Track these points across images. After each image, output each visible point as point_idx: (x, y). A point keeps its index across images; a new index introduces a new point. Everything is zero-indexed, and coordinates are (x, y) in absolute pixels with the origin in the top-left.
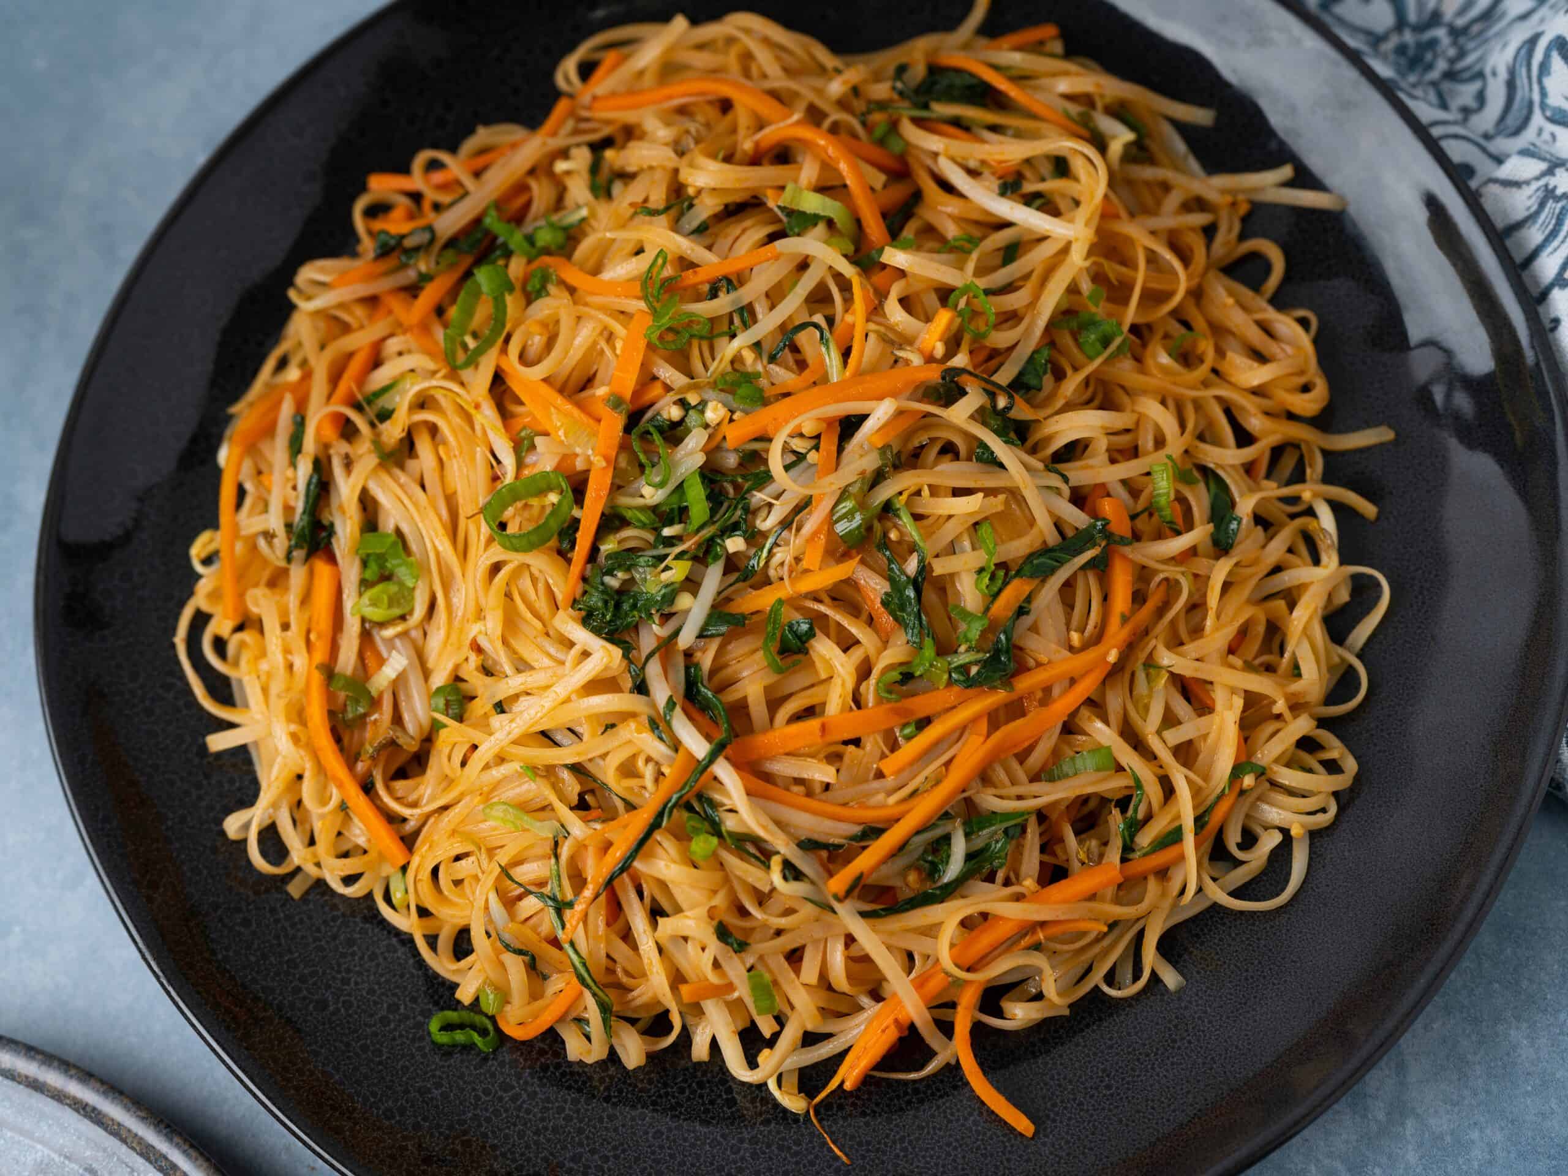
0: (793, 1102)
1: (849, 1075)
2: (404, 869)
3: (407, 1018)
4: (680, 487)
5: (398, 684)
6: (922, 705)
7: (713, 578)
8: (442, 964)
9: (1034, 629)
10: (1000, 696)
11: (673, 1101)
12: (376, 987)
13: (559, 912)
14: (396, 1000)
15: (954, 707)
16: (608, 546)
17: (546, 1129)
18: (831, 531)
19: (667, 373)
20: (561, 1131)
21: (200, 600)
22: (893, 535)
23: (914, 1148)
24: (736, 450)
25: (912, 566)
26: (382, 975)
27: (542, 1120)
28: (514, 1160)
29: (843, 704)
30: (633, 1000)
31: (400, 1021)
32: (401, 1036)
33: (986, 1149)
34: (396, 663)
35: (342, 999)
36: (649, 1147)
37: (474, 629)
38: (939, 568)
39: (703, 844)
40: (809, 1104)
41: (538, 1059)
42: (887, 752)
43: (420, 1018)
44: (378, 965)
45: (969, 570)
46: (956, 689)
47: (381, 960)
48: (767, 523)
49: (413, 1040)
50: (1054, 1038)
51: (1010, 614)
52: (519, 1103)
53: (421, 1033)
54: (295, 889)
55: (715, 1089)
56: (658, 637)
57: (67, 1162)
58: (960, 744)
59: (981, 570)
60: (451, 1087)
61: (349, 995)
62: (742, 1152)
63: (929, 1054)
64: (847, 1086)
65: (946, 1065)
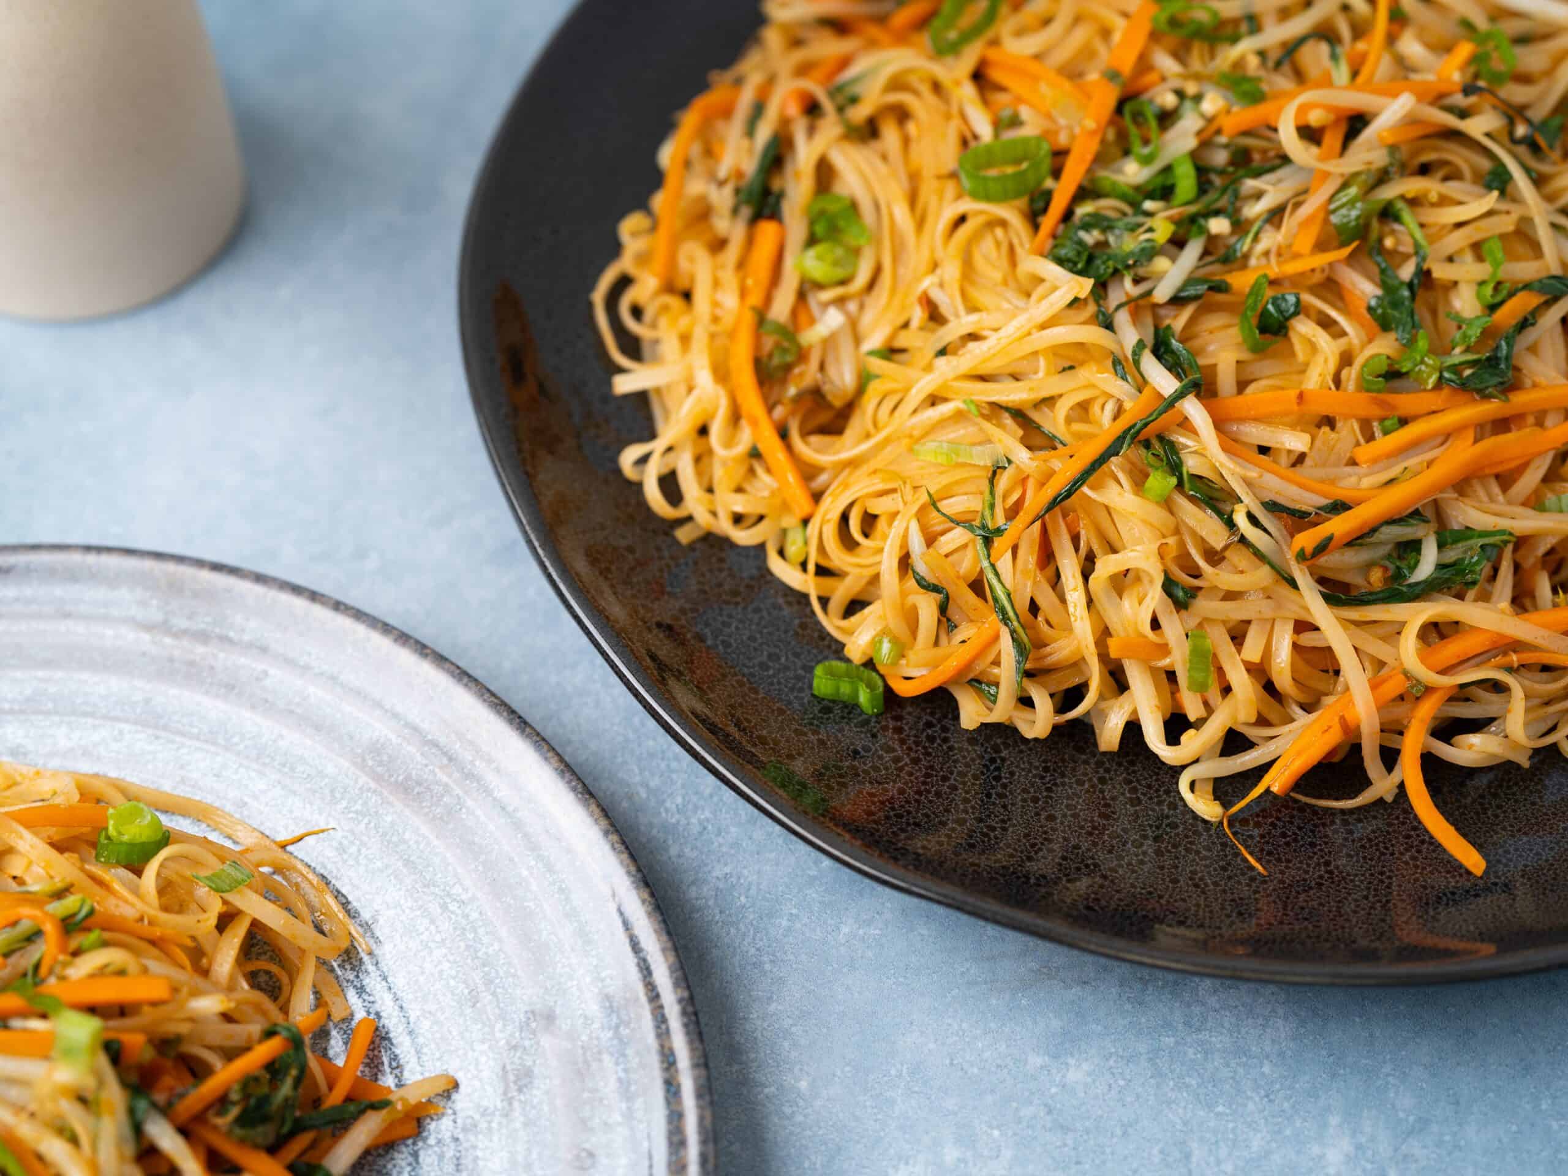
0: (1206, 807)
1: (1276, 781)
2: (805, 522)
3: (787, 668)
4: (1168, 169)
5: (829, 342)
6: (1406, 402)
7: (1193, 251)
8: (831, 623)
9: (1533, 349)
10: (1491, 408)
11: (1070, 791)
12: (758, 636)
13: (988, 541)
14: (778, 651)
15: (1442, 410)
16: (1084, 210)
17: (929, 792)
18: (1326, 221)
19: (1165, 62)
20: (945, 796)
21: (625, 264)
22: (1389, 243)
23: (1341, 872)
24: (1226, 146)
25: (1407, 272)
26: (765, 627)
27: (924, 783)
28: (893, 809)
29: (1323, 381)
30: (1050, 654)
31: (779, 670)
32: (779, 683)
33: (1425, 881)
34: (832, 320)
35: (721, 638)
36: (1041, 827)
37: (928, 283)
38: (1441, 272)
39: (1160, 482)
40: (1224, 813)
41: (924, 730)
42: (1362, 441)
43: (801, 672)
44: (762, 618)
45: (1468, 282)
46: (1446, 392)
47: (765, 614)
48: (1253, 210)
49: (792, 689)
50: (1506, 794)
51: (1514, 322)
52: (900, 764)
53: (800, 684)
54: (684, 535)
55: (1118, 786)
56: (1127, 294)
57: (404, 745)
58: (1444, 447)
59: (1482, 283)
60: (828, 736)
61: (730, 636)
62: (1145, 848)
63: (1365, 782)
64: (1275, 789)
65: (1381, 801)
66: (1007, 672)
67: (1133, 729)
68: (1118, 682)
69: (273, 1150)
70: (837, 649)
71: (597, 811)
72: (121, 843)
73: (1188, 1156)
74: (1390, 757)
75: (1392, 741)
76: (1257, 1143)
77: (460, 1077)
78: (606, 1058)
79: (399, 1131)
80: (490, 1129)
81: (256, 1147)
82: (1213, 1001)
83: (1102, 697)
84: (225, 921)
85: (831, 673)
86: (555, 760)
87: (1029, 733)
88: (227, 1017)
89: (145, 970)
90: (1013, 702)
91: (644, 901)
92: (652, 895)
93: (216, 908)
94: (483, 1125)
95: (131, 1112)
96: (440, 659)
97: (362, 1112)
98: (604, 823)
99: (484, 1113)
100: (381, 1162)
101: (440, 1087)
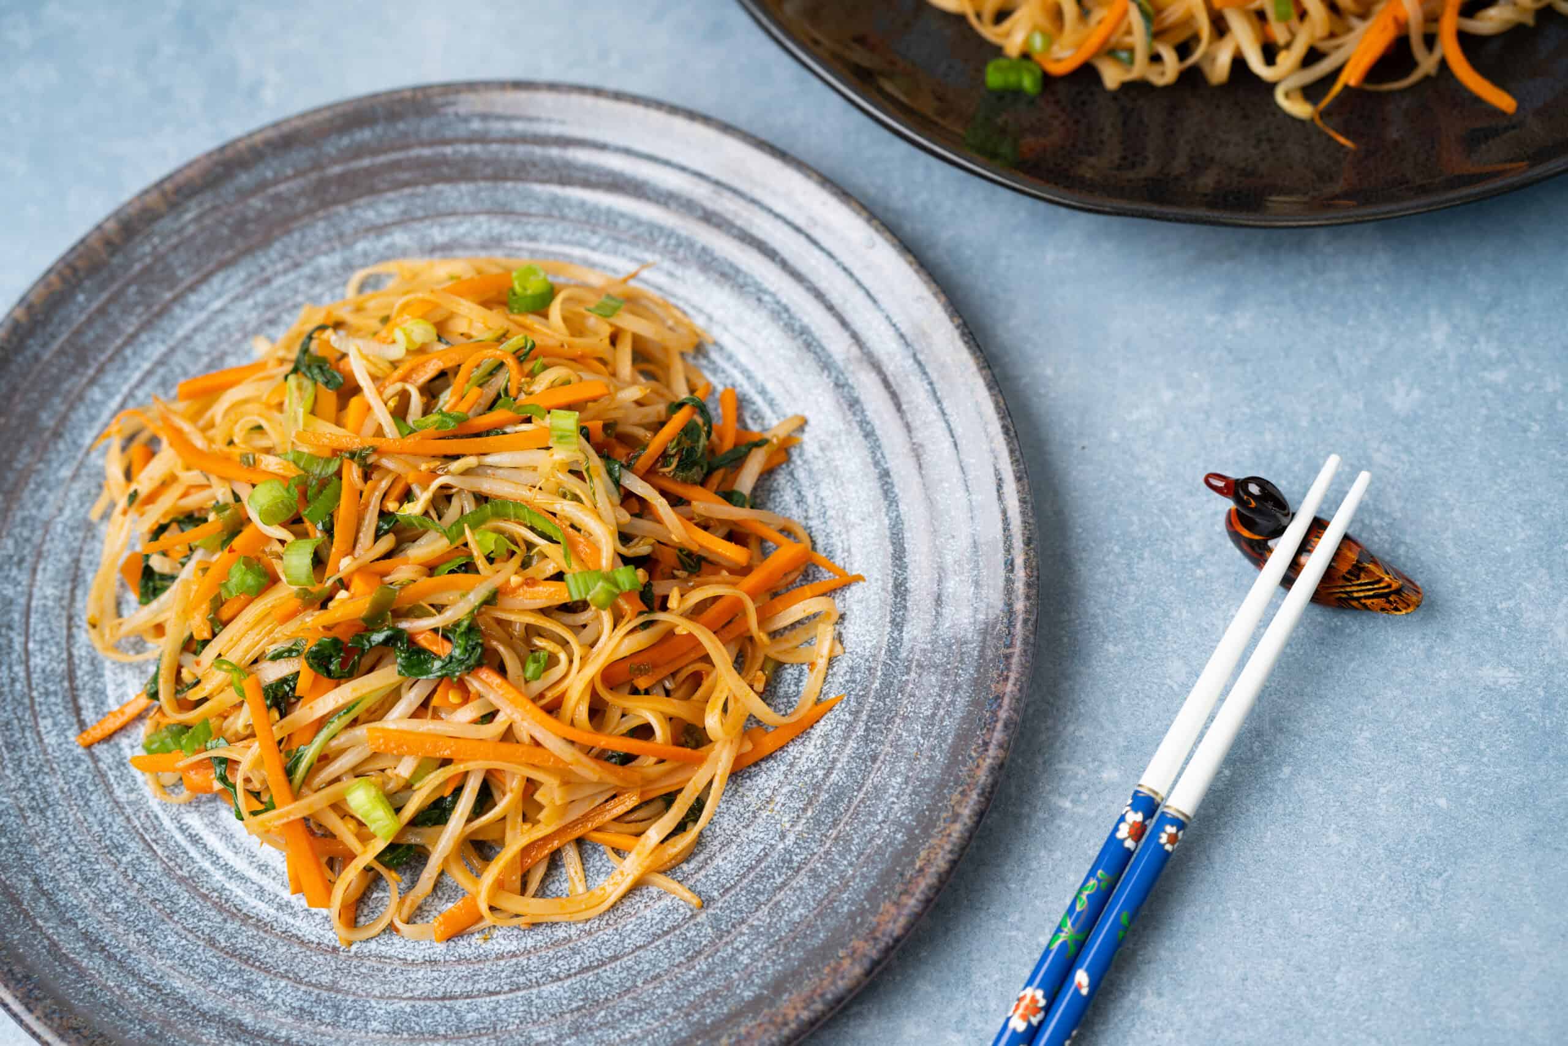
0: (1300, 109)
1: (1351, 77)
8: (989, 32)
40: (1315, 110)
43: (974, 74)
63: (1413, 64)
64: (1352, 82)
65: (1427, 78)
66: (1139, 38)
67: (1239, 63)
68: (1220, 28)
69: (703, 484)
70: (997, 51)
71: (857, 207)
72: (526, 297)
73: (1334, 360)
74: (1430, 41)
75: (1432, 28)
76: (1382, 339)
77: (807, 414)
78: (912, 378)
79: (776, 461)
80: (840, 445)
81: (694, 483)
82: (1329, 250)
83: (1210, 43)
84: (614, 340)
85: (999, 69)
86: (815, 177)
87: (1160, 81)
88: (639, 403)
89: (581, 379)
90: (1146, 60)
91: (911, 264)
92: (915, 257)
93: (606, 331)
94: (835, 443)
95: (610, 473)
96: (707, 120)
97: (750, 450)
98: (865, 214)
99: (833, 434)
100: (768, 483)
101: (796, 423)
